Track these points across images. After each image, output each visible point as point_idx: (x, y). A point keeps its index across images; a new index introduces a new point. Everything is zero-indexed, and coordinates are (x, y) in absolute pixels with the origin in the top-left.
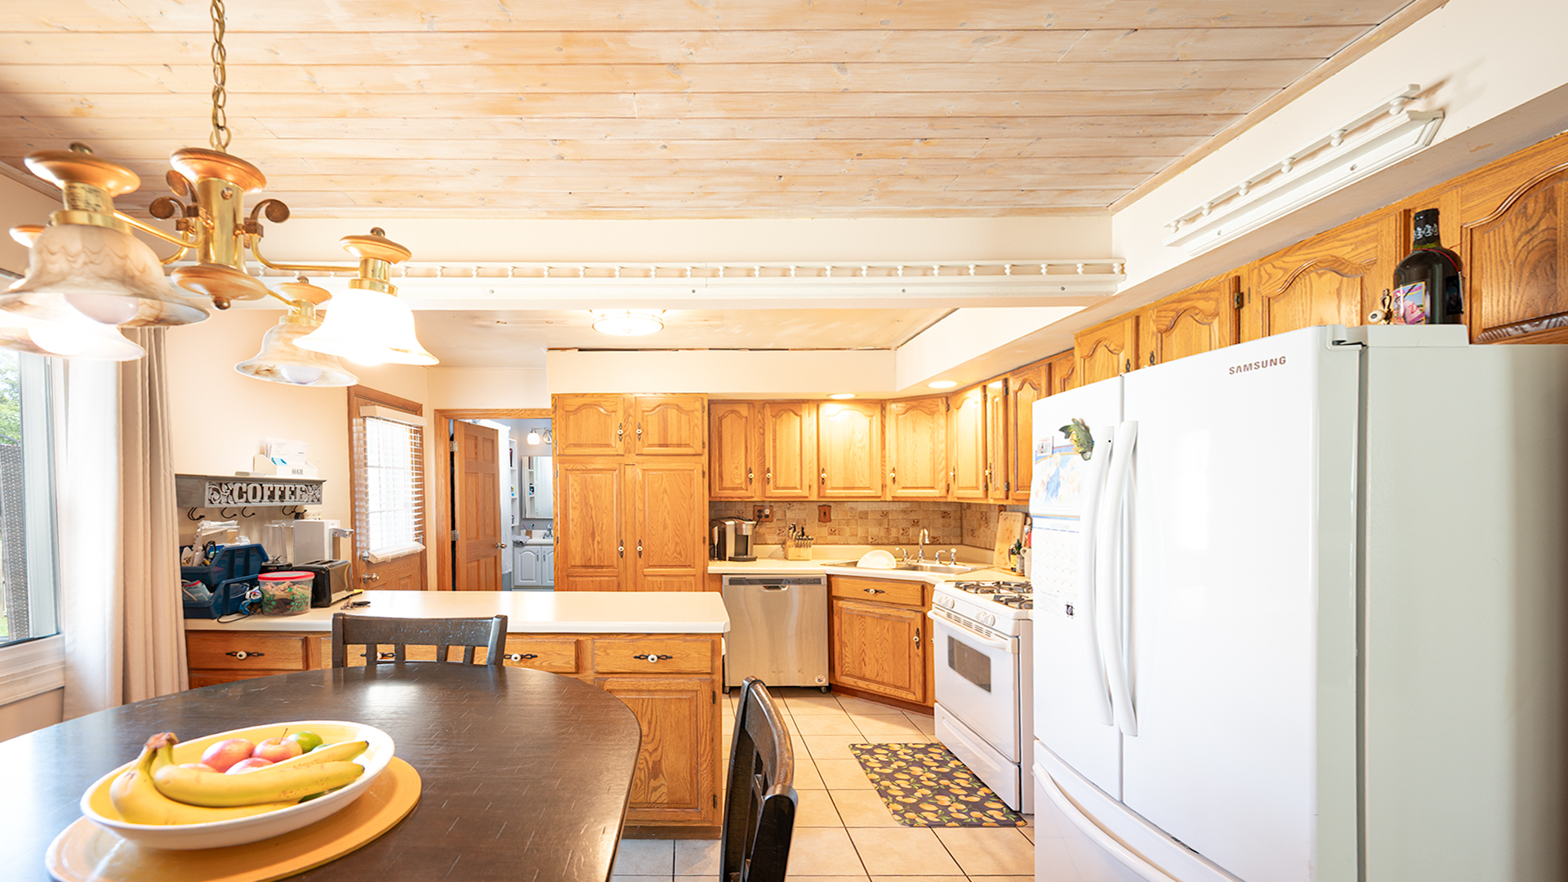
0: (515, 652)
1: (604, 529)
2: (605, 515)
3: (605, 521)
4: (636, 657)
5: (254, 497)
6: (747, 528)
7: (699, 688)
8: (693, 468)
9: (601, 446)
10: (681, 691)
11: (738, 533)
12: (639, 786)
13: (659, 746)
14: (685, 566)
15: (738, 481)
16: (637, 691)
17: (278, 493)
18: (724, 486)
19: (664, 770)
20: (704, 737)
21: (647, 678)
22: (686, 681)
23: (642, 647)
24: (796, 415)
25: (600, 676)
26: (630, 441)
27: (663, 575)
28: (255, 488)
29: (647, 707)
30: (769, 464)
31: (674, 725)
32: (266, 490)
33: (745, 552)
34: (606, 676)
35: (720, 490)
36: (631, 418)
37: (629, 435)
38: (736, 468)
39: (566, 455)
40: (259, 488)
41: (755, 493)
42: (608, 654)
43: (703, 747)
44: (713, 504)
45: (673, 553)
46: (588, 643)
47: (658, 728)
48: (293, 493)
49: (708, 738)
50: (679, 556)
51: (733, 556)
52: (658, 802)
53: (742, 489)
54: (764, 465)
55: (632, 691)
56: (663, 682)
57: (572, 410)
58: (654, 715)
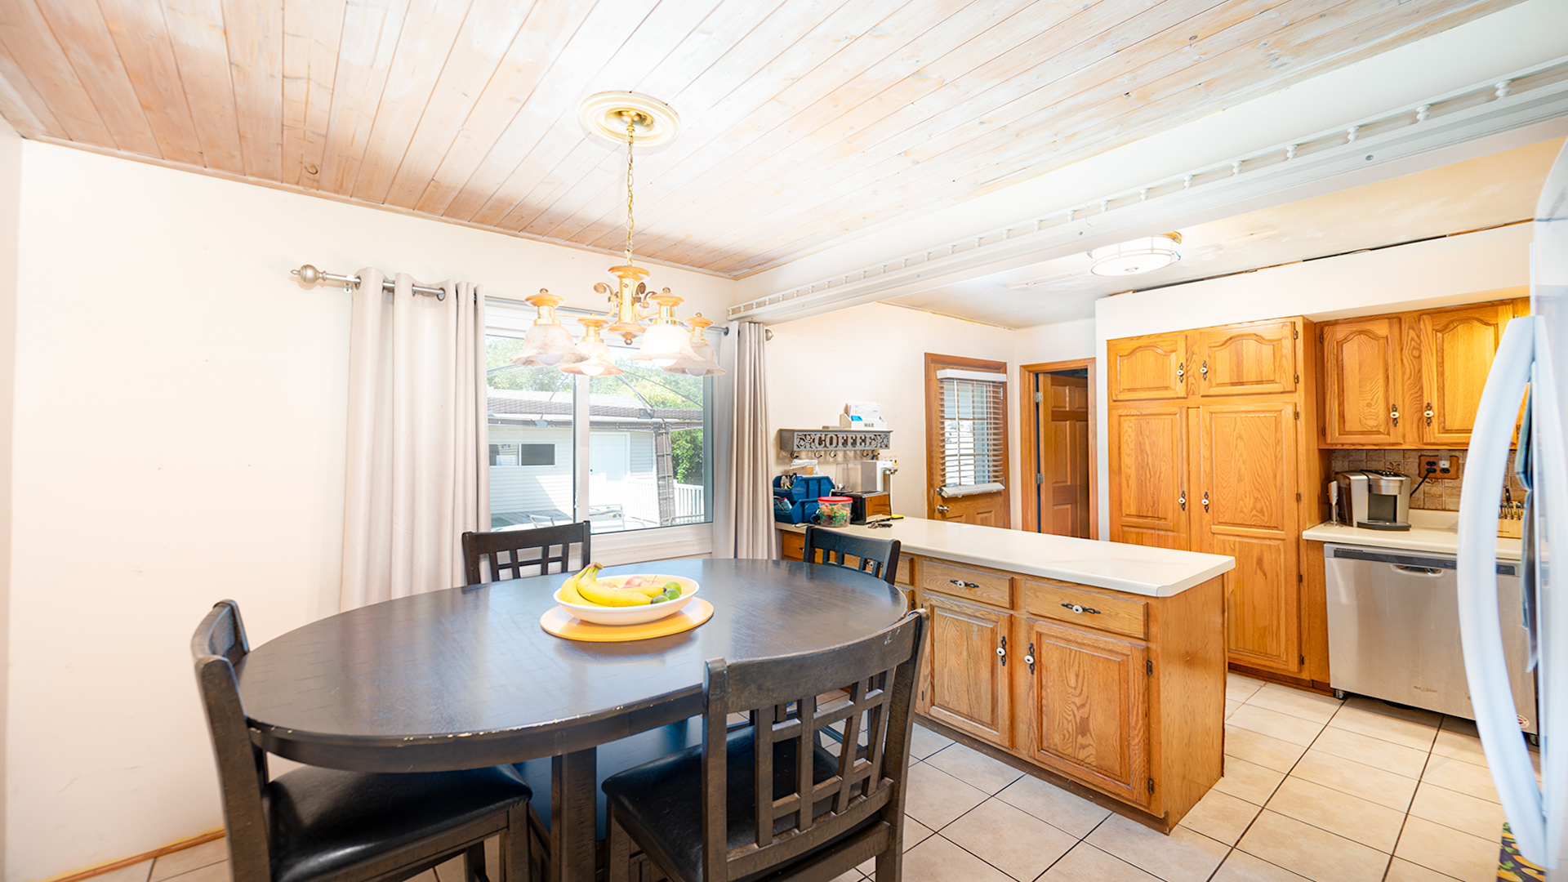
0: (961, 579)
1: (1162, 478)
2: (1163, 463)
3: (1163, 469)
4: (1063, 605)
5: (831, 444)
6: (1389, 486)
7: (1129, 653)
8: (1281, 409)
9: (1158, 389)
10: (1110, 651)
11: (1375, 492)
12: (1067, 738)
13: (1086, 702)
14: (1268, 528)
15: (1372, 423)
16: (1065, 640)
17: (850, 441)
18: (1347, 429)
19: (1092, 730)
20: (1136, 708)
21: (1075, 629)
22: (1115, 641)
23: (1069, 595)
24: (1487, 324)
25: (1033, 617)
26: (1194, 381)
27: (1238, 536)
28: (832, 437)
29: (1075, 658)
30: (1431, 395)
31: (1102, 685)
32: (840, 439)
33: (1392, 517)
34: (1038, 618)
35: (1339, 434)
36: (1195, 356)
37: (1193, 376)
38: (1369, 405)
39: (1119, 401)
40: (835, 437)
41: (1407, 438)
42: (1037, 597)
43: (1135, 719)
44: (1327, 455)
45: (1252, 510)
46: (1022, 583)
47: (1086, 684)
48: (864, 441)
49: (1140, 711)
50: (1260, 515)
51: (1365, 521)
52: (1086, 761)
53: (1379, 433)
54: (1422, 400)
55: (1061, 638)
56: (1092, 636)
57: (1126, 354)
58: (1082, 668)
